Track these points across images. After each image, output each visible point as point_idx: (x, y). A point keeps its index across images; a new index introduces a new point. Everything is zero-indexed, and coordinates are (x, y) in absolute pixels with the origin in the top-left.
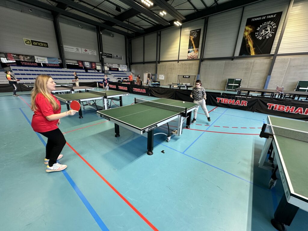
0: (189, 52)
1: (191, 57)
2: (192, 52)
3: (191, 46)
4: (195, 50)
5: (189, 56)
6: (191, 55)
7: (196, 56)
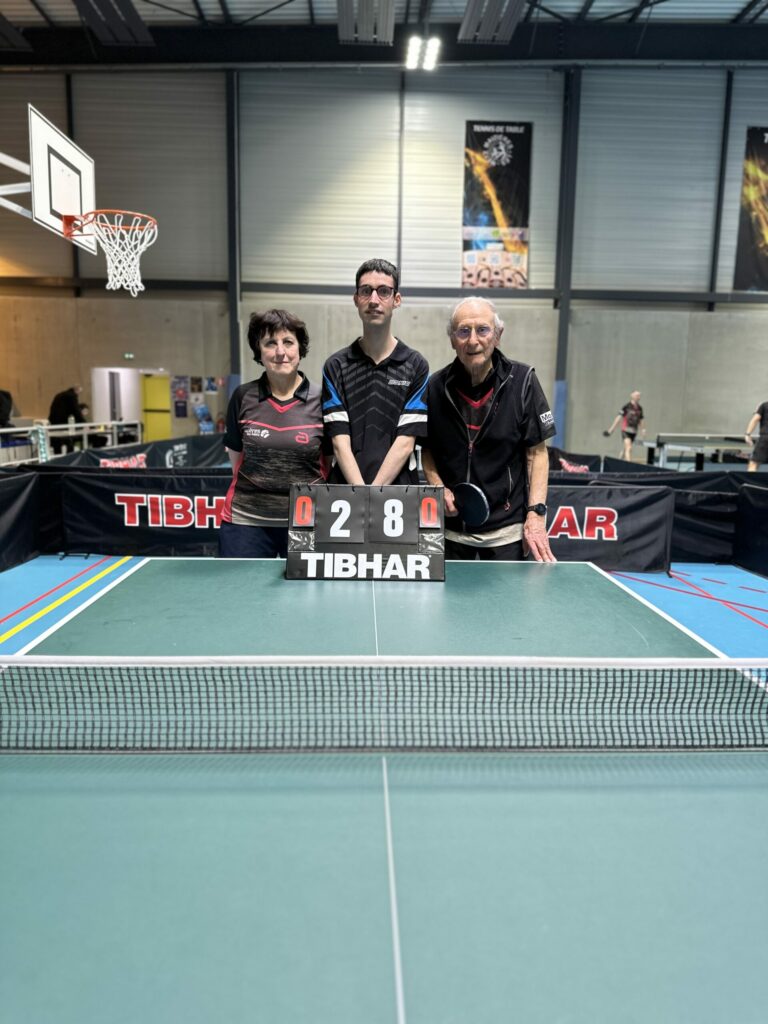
1: (485, 274)
2: (490, 246)
3: (476, 208)
4: (507, 239)
6: (483, 262)
7: (513, 272)
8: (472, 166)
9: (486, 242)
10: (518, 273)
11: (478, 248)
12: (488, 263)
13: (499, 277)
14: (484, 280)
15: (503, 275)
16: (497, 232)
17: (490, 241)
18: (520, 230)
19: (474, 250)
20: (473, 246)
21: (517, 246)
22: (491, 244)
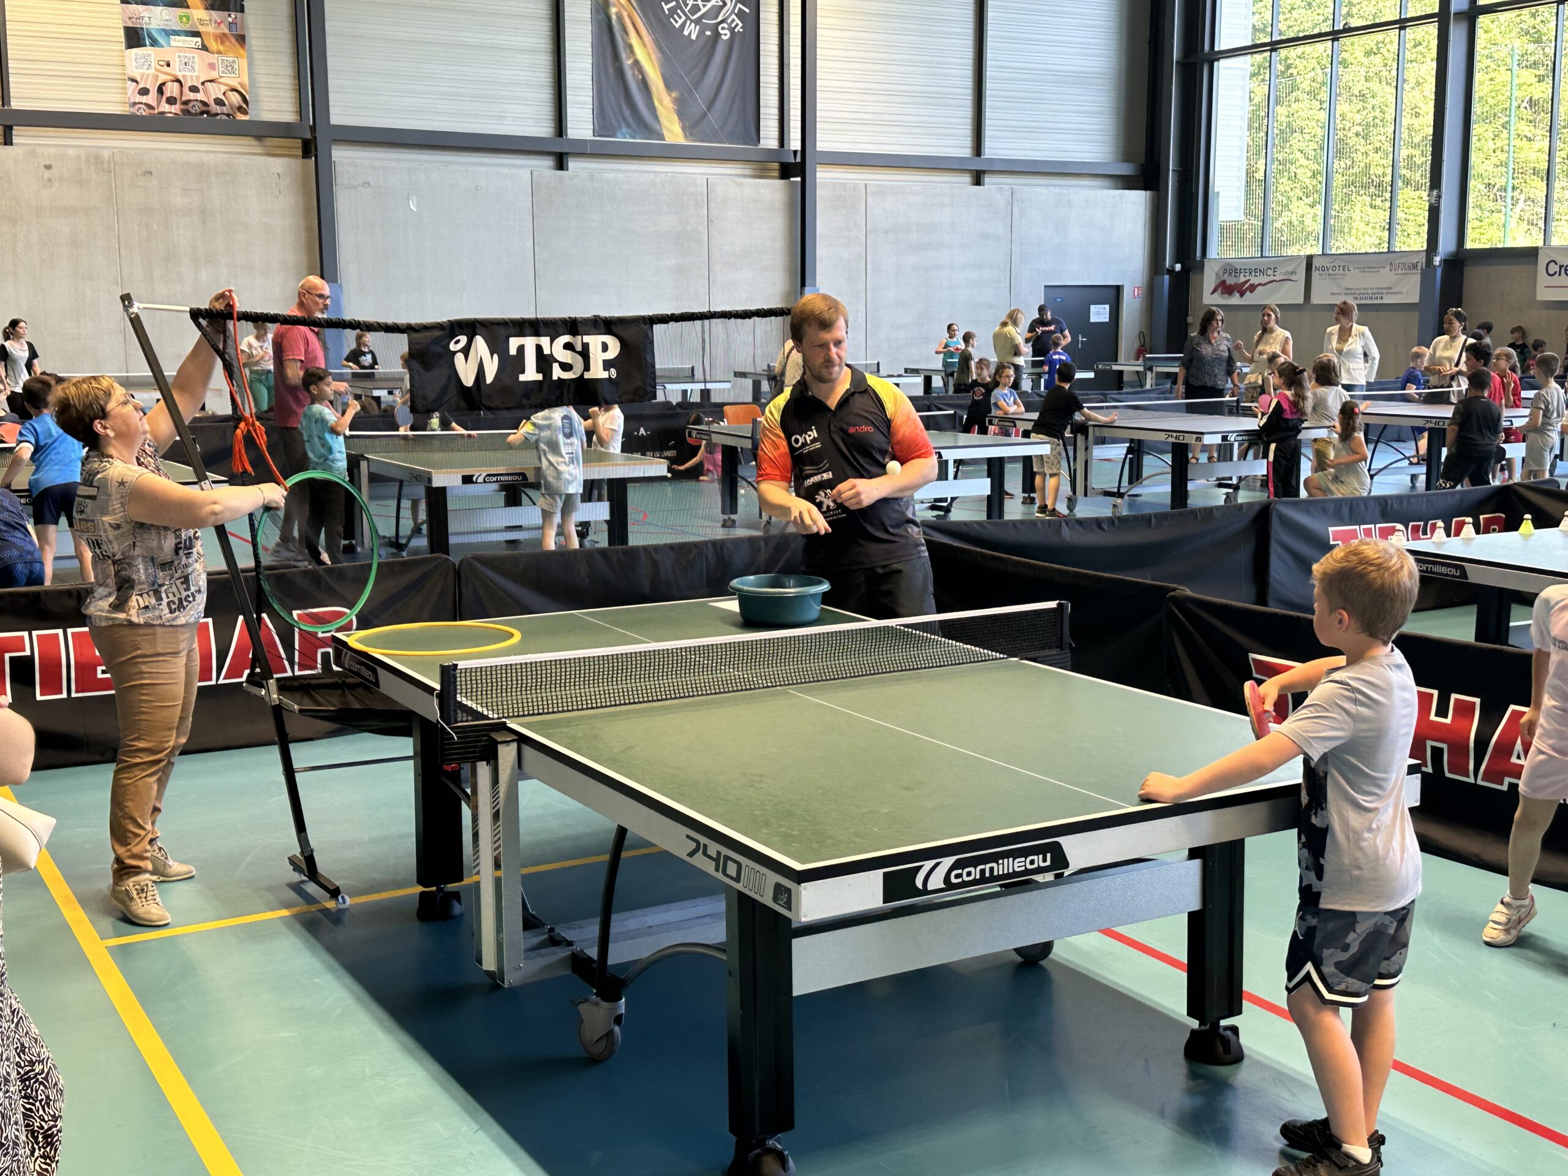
0: (134, 37)
1: (172, 90)
2: (178, 41)
4: (208, 29)
5: (146, 83)
6: (166, 69)
7: (223, 88)
9: (169, 33)
10: (234, 90)
11: (154, 43)
12: (177, 70)
13: (200, 96)
14: (171, 101)
15: (206, 92)
17: (176, 33)
18: (229, 15)
19: (148, 47)
20: (144, 39)
21: (227, 44)
22: (177, 38)
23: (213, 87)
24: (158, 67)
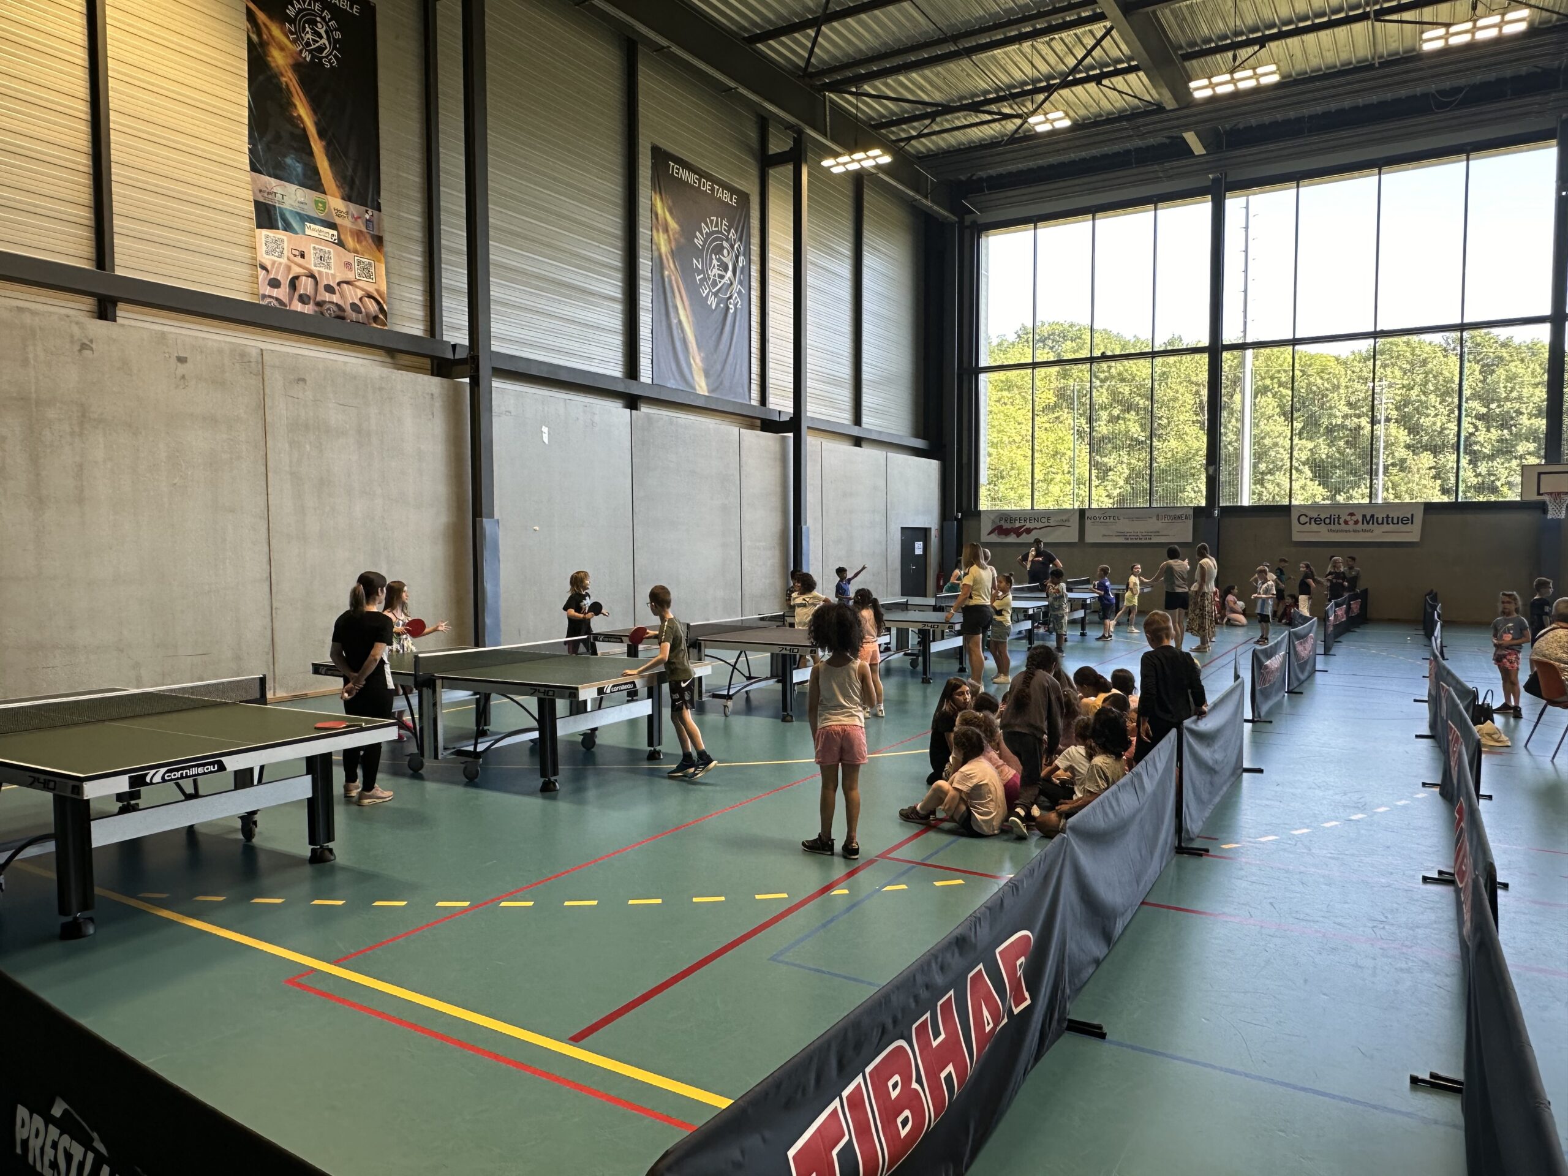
0: (266, 216)
1: (306, 286)
3: (278, 138)
4: (345, 223)
5: (277, 273)
6: (299, 260)
7: (360, 293)
8: (263, 44)
9: (304, 218)
10: (370, 296)
11: (288, 227)
12: (311, 263)
13: (335, 298)
14: (303, 299)
15: (342, 295)
16: (324, 204)
17: (313, 220)
18: (367, 212)
19: (281, 231)
20: (276, 220)
21: (364, 243)
22: (313, 226)
23: (349, 290)
24: (292, 257)
